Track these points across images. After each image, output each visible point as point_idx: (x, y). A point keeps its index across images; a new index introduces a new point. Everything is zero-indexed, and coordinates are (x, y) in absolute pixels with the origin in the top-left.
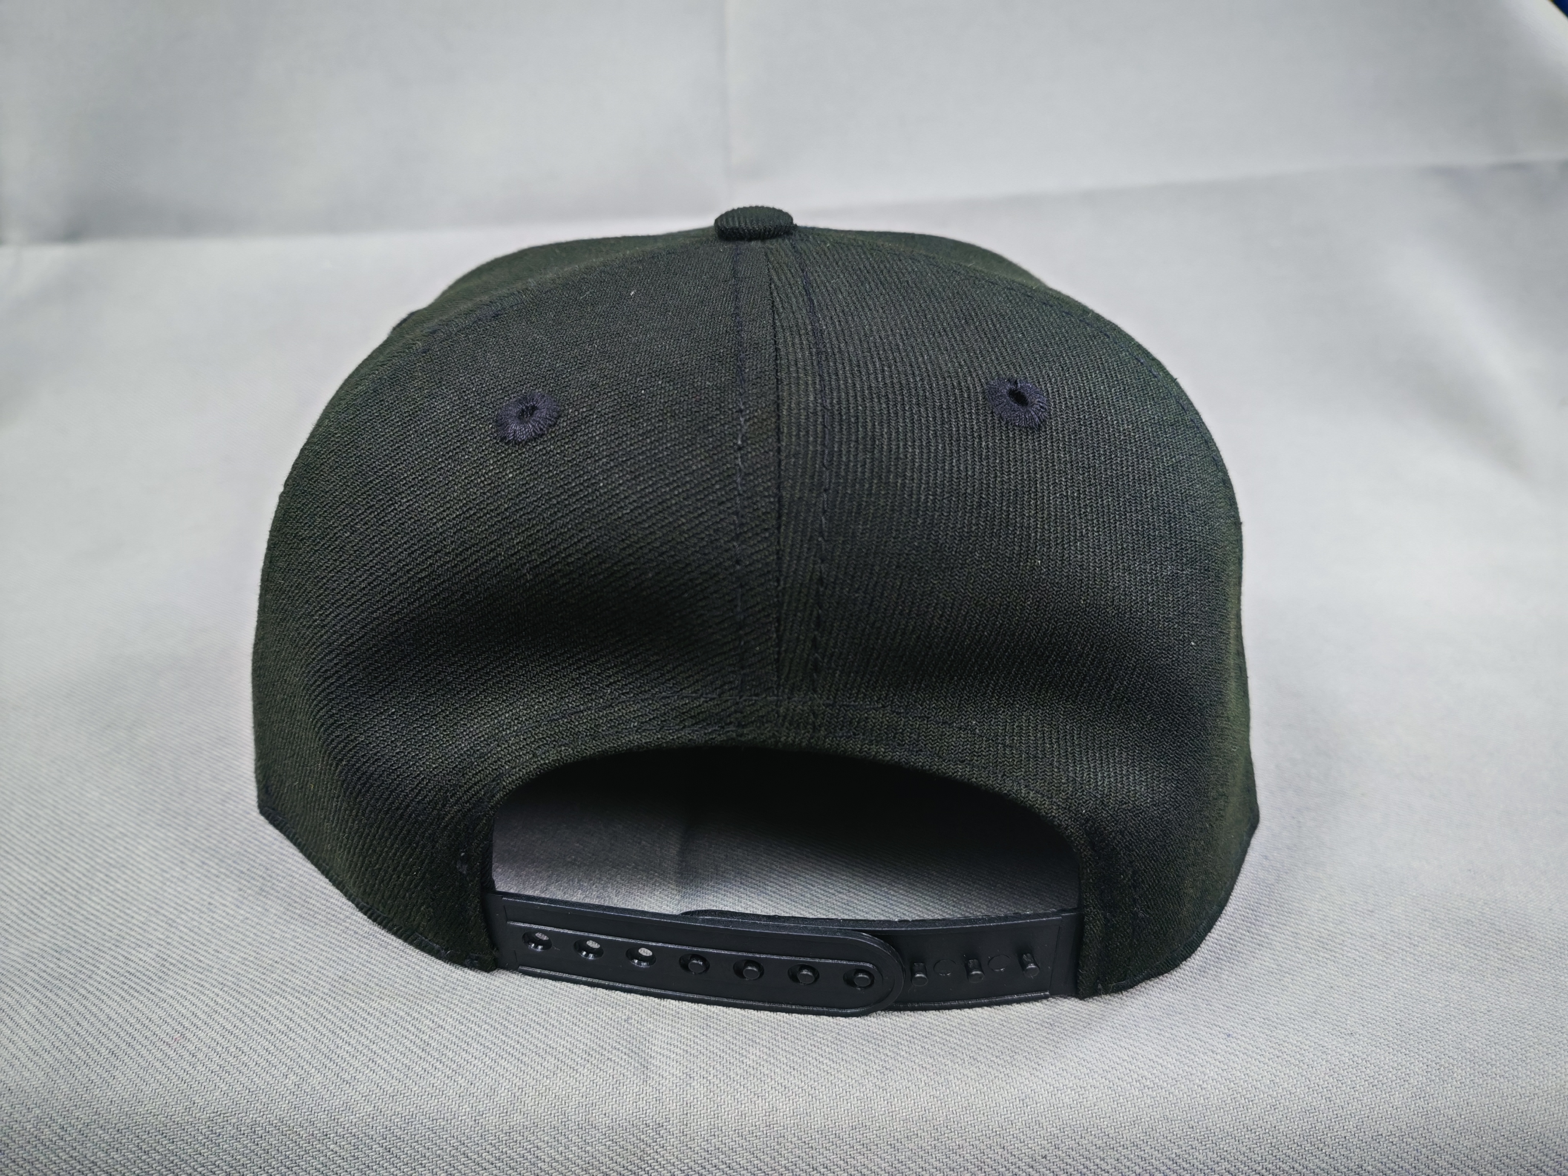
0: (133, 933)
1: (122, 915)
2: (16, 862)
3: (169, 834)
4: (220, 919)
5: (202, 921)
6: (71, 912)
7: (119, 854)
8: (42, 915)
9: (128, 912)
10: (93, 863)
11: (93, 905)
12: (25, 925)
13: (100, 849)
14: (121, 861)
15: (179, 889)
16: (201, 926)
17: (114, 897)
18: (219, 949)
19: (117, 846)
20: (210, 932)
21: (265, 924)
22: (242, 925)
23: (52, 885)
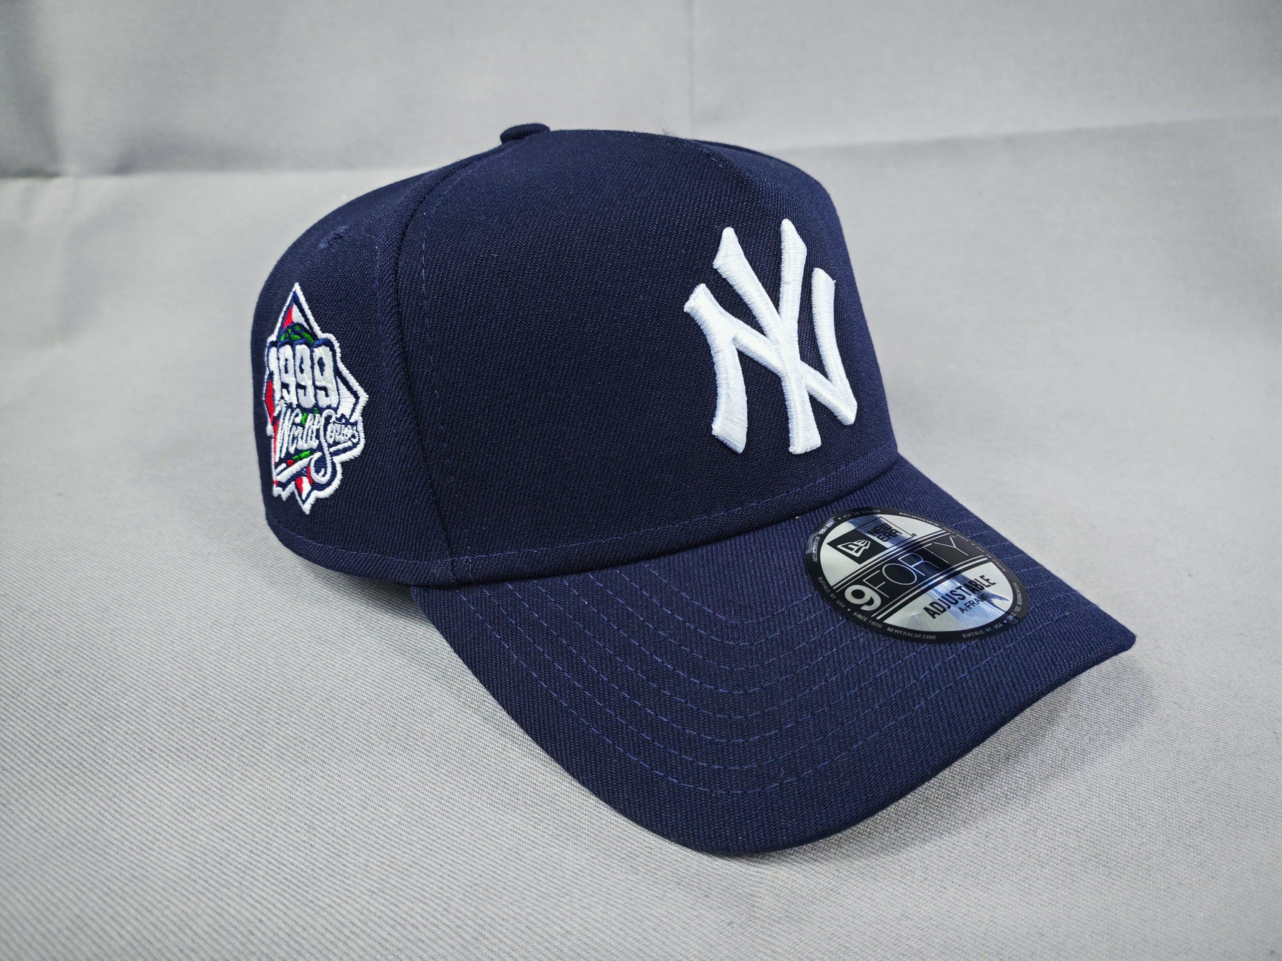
0: (278, 835)
1: (265, 814)
2: (161, 760)
3: (288, 732)
4: (350, 819)
5: (335, 821)
6: (219, 811)
7: (249, 752)
8: (195, 815)
9: (269, 811)
10: (228, 762)
11: (237, 804)
12: (181, 825)
13: (232, 747)
14: (252, 759)
15: (309, 788)
16: (336, 827)
17: (253, 795)
18: (358, 852)
19: (246, 744)
20: (345, 834)
21: (391, 826)
22: (371, 826)
23: (198, 784)
